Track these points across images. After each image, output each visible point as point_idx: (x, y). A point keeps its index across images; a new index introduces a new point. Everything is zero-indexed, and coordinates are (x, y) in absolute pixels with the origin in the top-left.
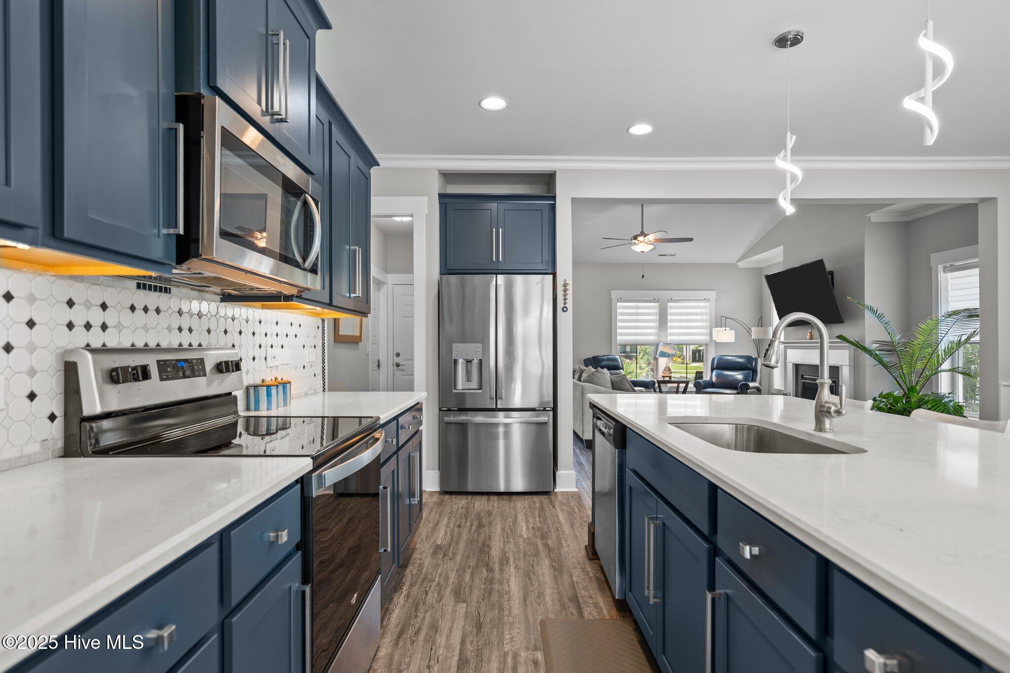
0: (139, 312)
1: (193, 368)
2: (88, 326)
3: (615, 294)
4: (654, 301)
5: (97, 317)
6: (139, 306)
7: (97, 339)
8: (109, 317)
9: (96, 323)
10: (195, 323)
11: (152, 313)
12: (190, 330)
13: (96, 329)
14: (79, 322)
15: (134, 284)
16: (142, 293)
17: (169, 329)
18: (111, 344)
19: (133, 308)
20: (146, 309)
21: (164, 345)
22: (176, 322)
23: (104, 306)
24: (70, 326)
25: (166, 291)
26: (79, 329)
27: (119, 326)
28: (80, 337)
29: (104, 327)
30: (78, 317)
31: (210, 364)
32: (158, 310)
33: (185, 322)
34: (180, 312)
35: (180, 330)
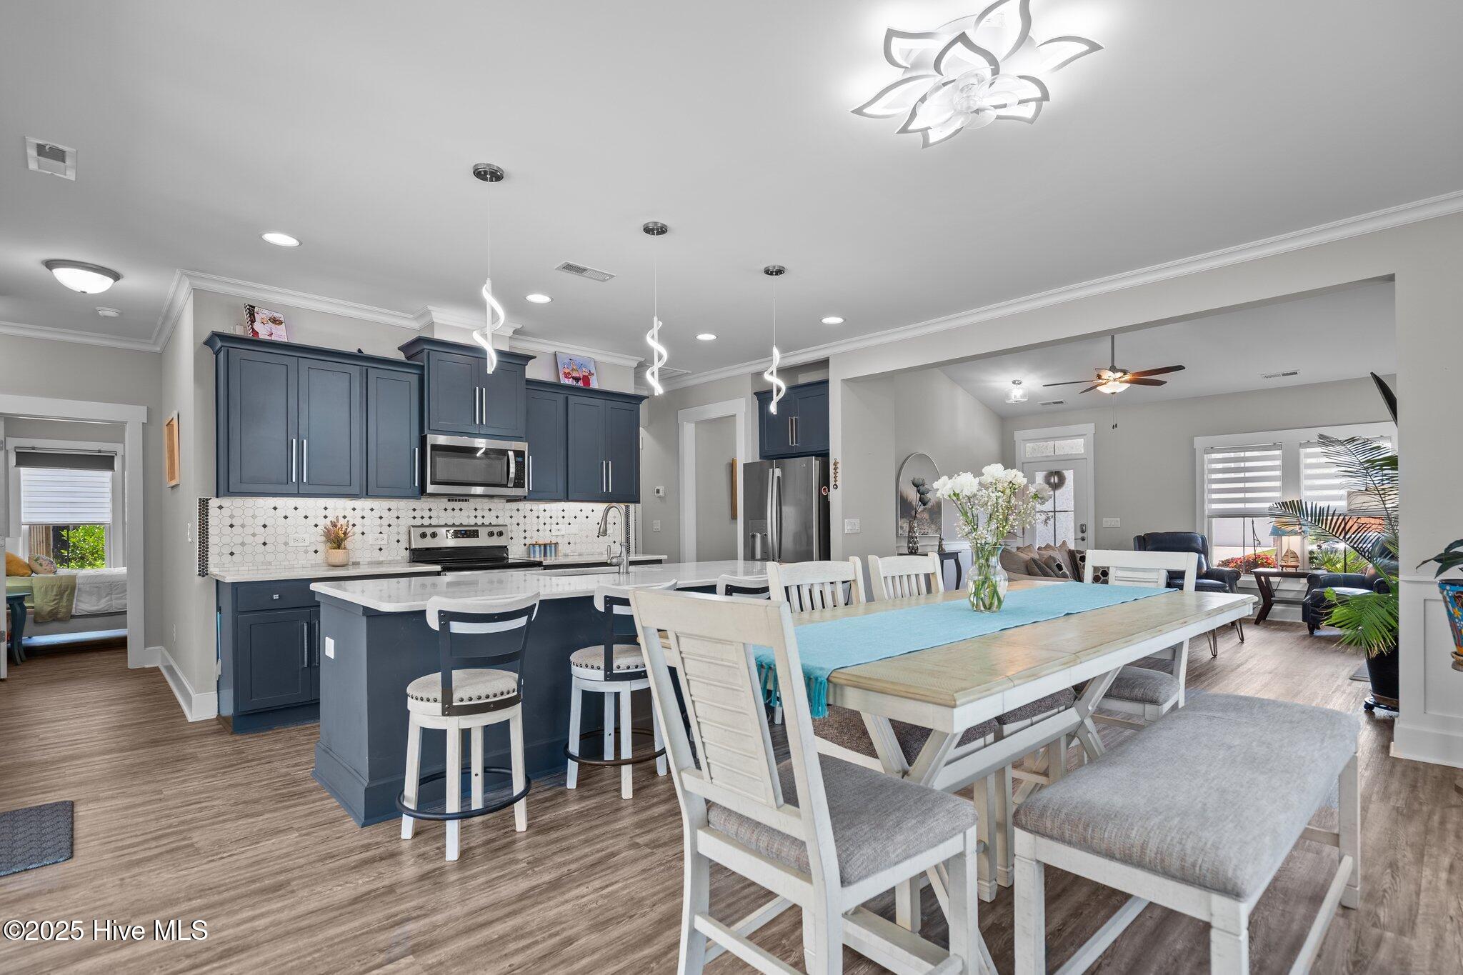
0: (449, 511)
1: (474, 534)
2: (422, 518)
3: (1200, 442)
4: (1275, 446)
5: (426, 514)
6: (449, 508)
7: (426, 522)
8: (432, 514)
9: (426, 516)
10: (486, 513)
11: (457, 511)
12: (483, 517)
13: (426, 519)
14: (418, 516)
15: (446, 500)
16: (451, 503)
17: (469, 517)
18: (433, 524)
19: (446, 510)
20: (453, 509)
21: (464, 524)
22: (474, 513)
23: (430, 510)
24: (414, 518)
25: (466, 501)
26: (418, 519)
27: (438, 517)
28: (418, 522)
29: (430, 518)
30: (418, 514)
31: (483, 532)
32: (461, 510)
33: (479, 513)
34: (476, 509)
35: (476, 517)
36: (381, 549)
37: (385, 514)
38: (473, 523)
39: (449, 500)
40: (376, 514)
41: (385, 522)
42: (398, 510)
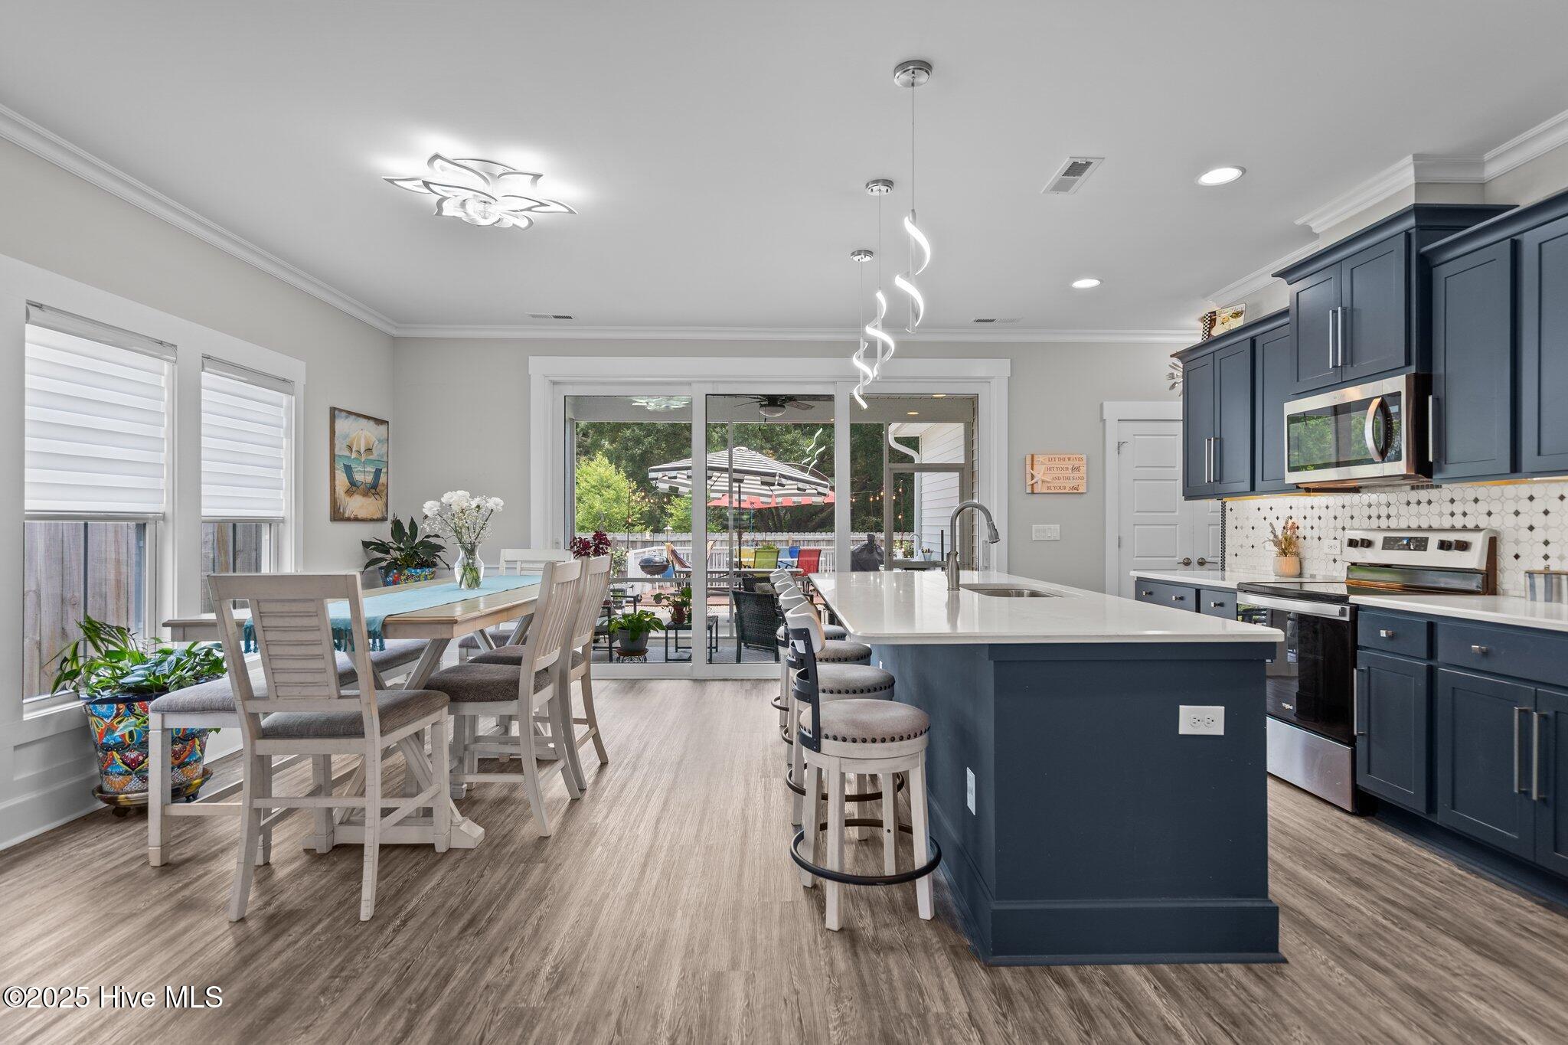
0: (1413, 506)
1: (1421, 544)
2: (1379, 517)
6: (1413, 500)
7: (1384, 523)
8: (1393, 511)
9: (1384, 514)
10: (1470, 508)
11: (1424, 505)
12: (1465, 514)
13: (1384, 519)
14: (1374, 514)
15: (1408, 487)
16: (1414, 493)
17: (1441, 514)
20: (1418, 503)
21: (1435, 525)
22: (1448, 508)
24: (1370, 517)
26: (1374, 519)
27: (1398, 516)
29: (1389, 517)
30: (1374, 512)
31: (1434, 540)
32: (1430, 502)
33: (1458, 508)
34: (1452, 501)
35: (1452, 514)
36: (1335, 561)
37: (1339, 512)
38: (1447, 525)
39: (1413, 488)
40: (1331, 513)
41: (1339, 523)
42: (1352, 506)
